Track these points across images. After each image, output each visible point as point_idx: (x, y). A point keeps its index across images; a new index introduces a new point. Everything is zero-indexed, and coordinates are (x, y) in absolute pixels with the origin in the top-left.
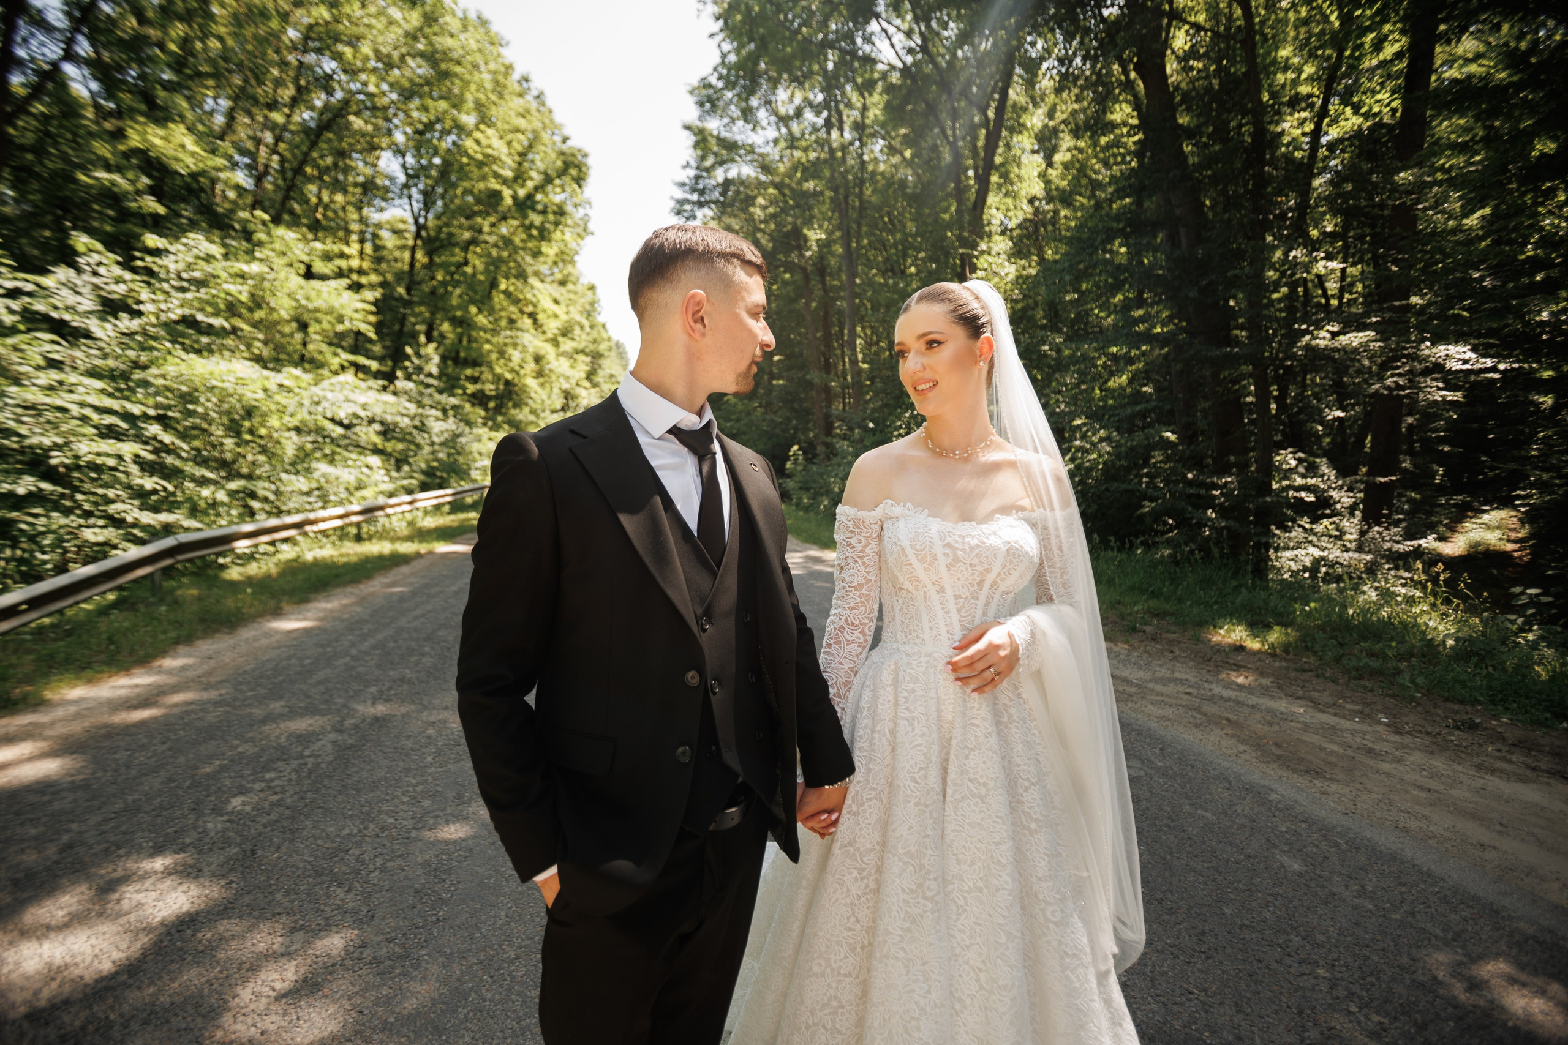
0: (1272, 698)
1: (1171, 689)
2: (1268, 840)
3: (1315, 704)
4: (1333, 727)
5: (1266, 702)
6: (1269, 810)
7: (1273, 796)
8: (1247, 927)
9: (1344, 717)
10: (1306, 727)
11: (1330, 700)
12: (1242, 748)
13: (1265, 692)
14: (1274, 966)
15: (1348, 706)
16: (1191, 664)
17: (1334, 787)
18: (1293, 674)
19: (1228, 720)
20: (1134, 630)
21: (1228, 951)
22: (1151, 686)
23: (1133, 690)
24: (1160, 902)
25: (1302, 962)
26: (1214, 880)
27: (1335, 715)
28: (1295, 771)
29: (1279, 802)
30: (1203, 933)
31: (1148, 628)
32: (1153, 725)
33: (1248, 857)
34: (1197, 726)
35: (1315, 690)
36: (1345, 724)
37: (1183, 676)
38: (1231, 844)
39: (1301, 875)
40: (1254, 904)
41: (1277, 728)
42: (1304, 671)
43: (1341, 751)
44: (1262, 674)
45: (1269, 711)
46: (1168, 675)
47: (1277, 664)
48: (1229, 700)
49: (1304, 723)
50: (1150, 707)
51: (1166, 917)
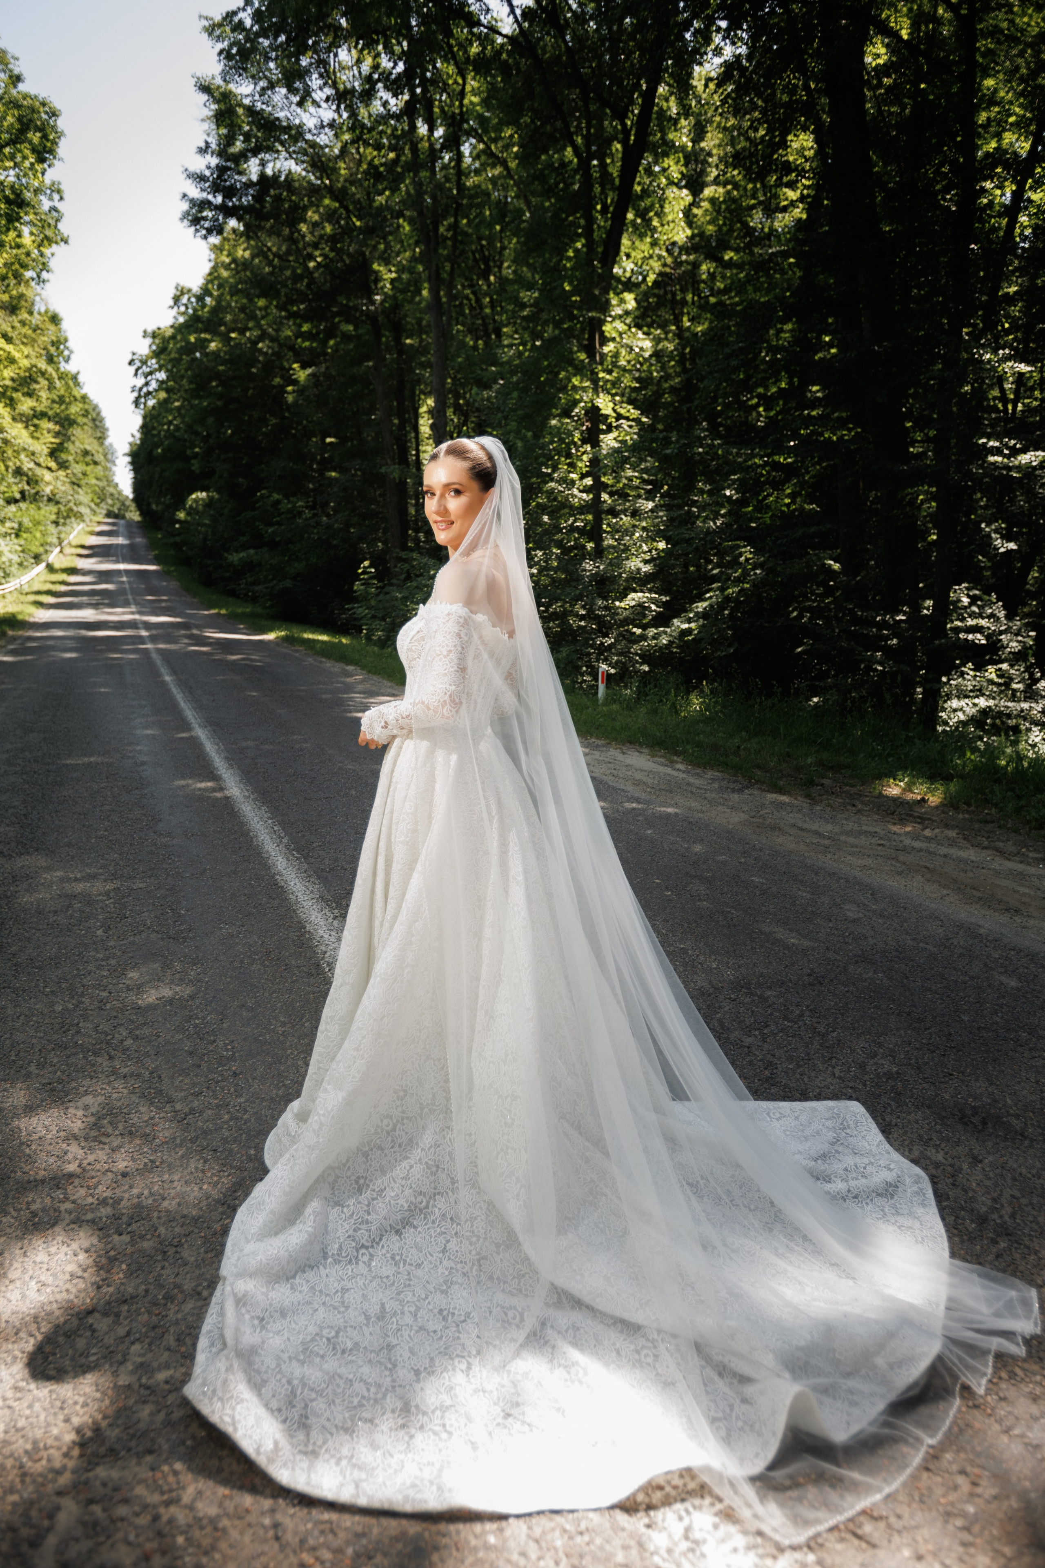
0: (961, 848)
1: (863, 841)
2: (986, 965)
3: (1001, 853)
4: (1021, 873)
5: (955, 852)
6: (981, 941)
7: (982, 931)
8: (983, 1028)
9: (1029, 864)
10: (997, 873)
11: (1014, 849)
12: (945, 892)
13: (952, 843)
14: (1011, 1053)
15: (1031, 854)
16: (876, 817)
17: (1032, 922)
18: (977, 826)
19: (926, 867)
20: (811, 783)
21: (973, 1045)
22: (843, 838)
23: (827, 842)
24: (909, 1014)
25: (1031, 1050)
26: (948, 996)
27: (1021, 862)
28: (995, 910)
29: (988, 935)
30: (950, 1034)
31: (826, 782)
32: (857, 874)
33: (972, 978)
34: (899, 873)
35: (999, 840)
36: (1031, 870)
37: (870, 829)
38: (955, 969)
39: (1018, 989)
40: (985, 1012)
41: (971, 875)
42: (987, 822)
43: (1032, 893)
44: (947, 826)
45: (960, 860)
46: (856, 827)
47: (961, 816)
48: (921, 850)
49: (995, 870)
50: (849, 857)
51: (917, 1025)
